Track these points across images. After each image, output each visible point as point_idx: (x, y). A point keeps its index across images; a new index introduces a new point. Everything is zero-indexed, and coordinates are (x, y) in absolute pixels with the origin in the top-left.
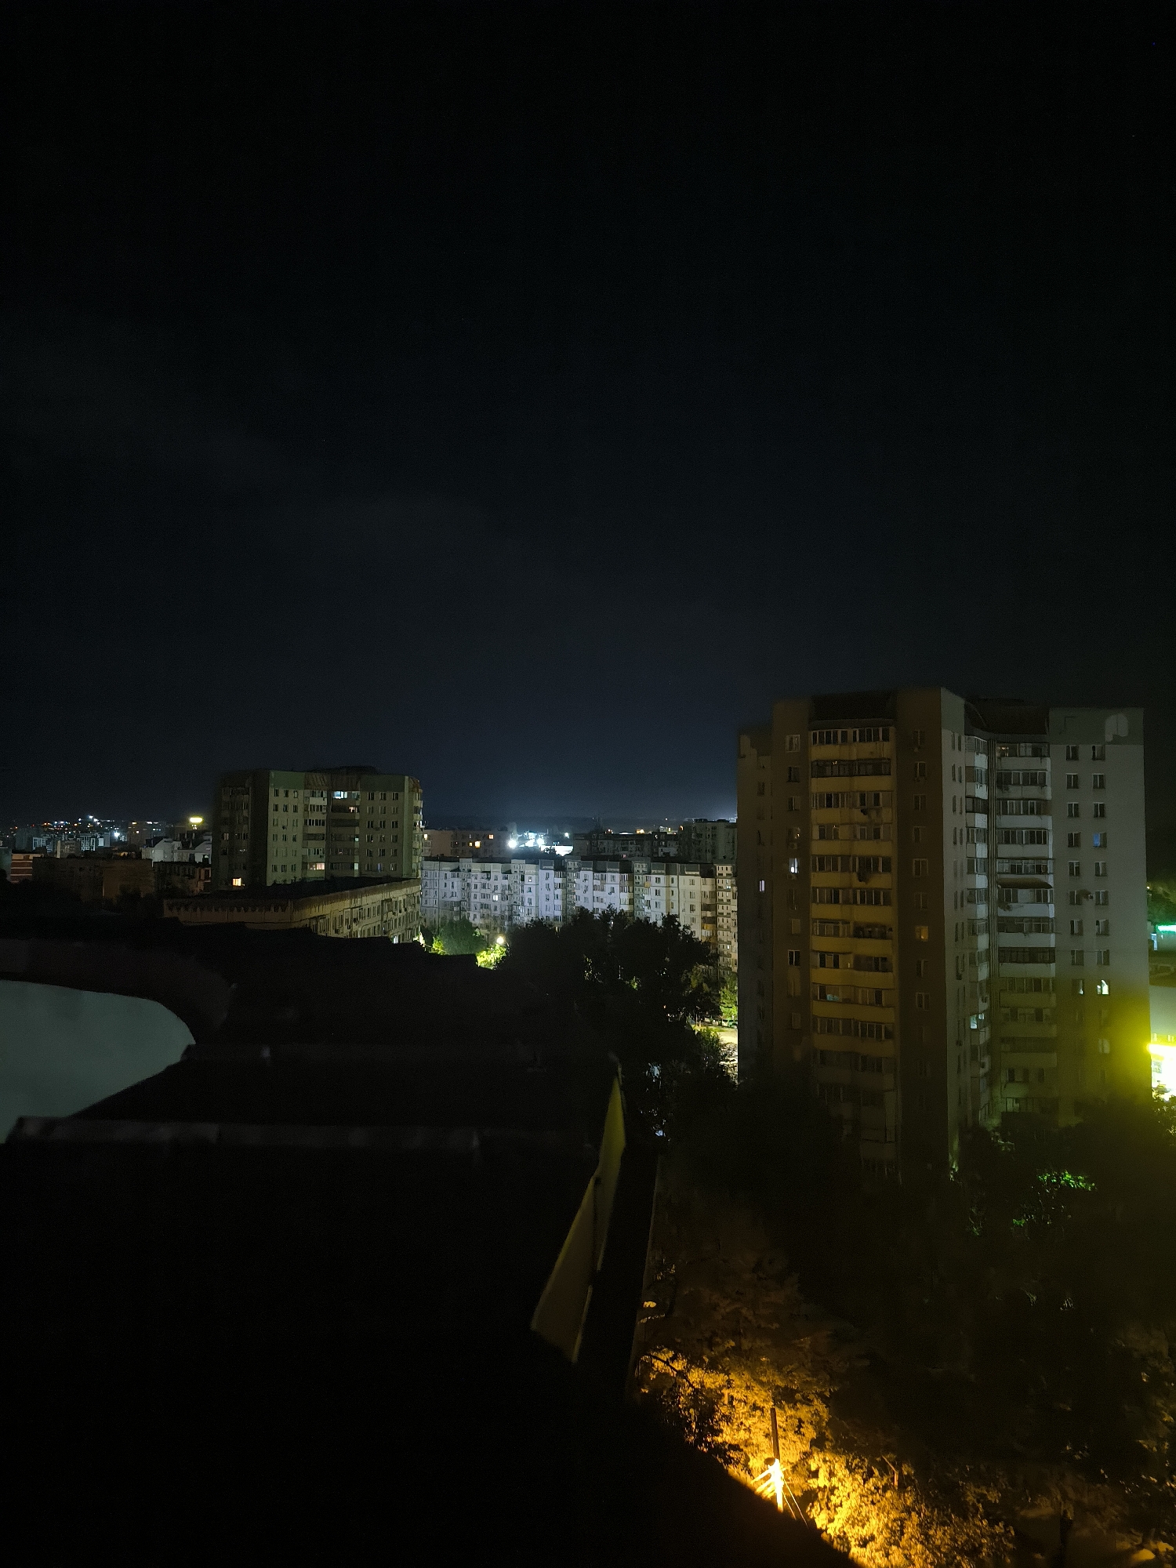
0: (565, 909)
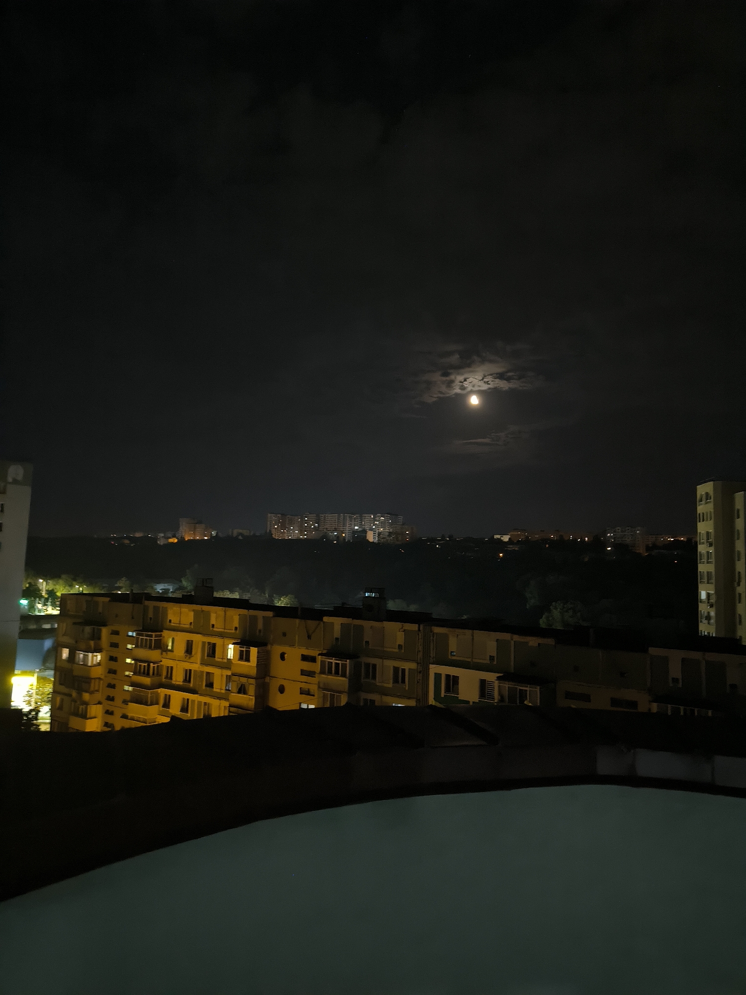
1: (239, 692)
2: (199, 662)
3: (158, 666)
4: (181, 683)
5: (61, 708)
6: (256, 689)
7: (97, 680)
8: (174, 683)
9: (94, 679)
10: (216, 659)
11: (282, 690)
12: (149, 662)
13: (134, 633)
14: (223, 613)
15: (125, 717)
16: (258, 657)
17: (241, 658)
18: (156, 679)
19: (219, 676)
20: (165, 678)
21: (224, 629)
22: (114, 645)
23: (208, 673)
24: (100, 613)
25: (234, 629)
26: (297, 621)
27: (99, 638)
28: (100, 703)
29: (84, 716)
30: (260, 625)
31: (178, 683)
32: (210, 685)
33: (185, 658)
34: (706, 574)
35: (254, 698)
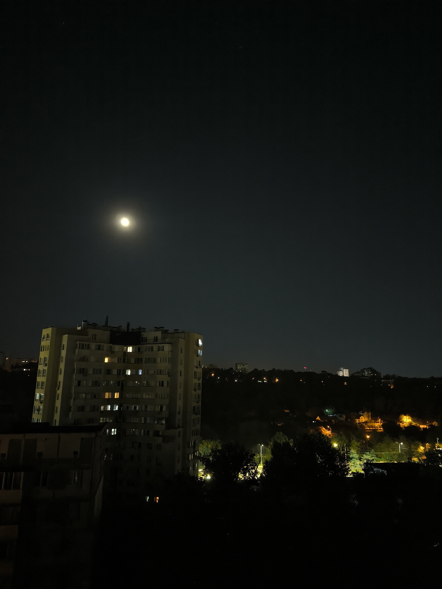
34: (41, 382)
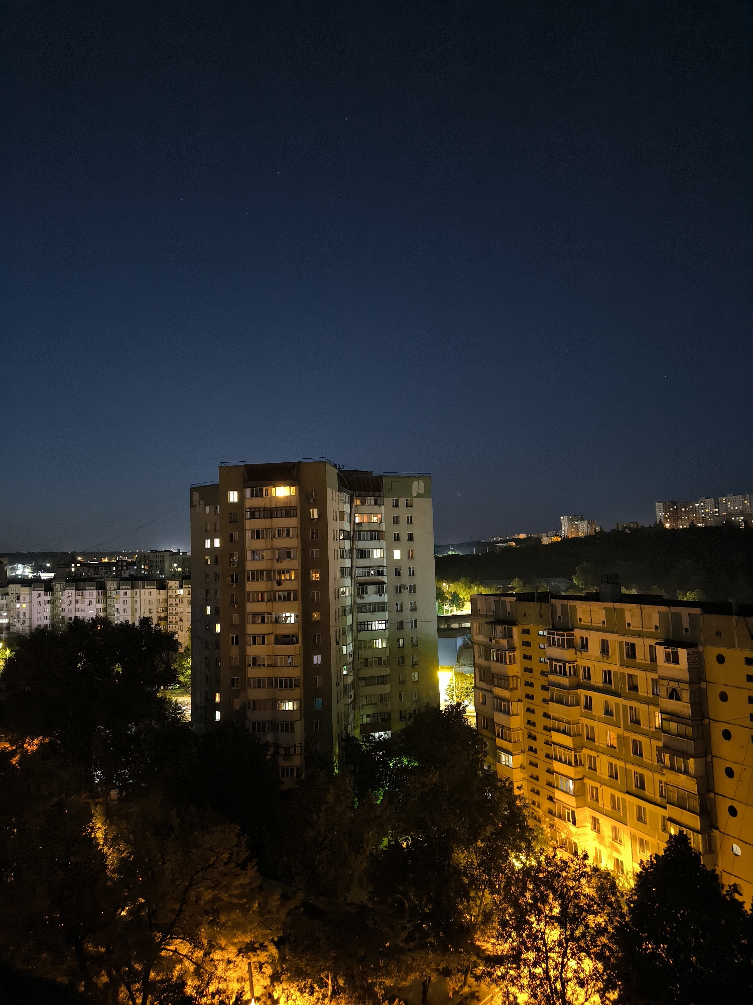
0: (53, 618)
1: (671, 697)
2: (618, 662)
3: (573, 666)
4: (601, 685)
5: (484, 703)
6: (691, 695)
7: (515, 678)
8: (593, 683)
9: (513, 677)
10: (638, 661)
11: (724, 697)
12: (564, 662)
13: (545, 633)
14: (639, 611)
15: (546, 715)
16: (688, 660)
17: (667, 660)
18: (574, 679)
19: (643, 680)
20: (582, 679)
21: (643, 628)
22: (527, 644)
23: (630, 676)
24: (509, 612)
25: (654, 628)
26: (734, 619)
27: (512, 637)
28: (519, 700)
29: (508, 713)
30: (686, 623)
31: (597, 684)
32: (634, 688)
33: (603, 659)
35: (689, 705)
